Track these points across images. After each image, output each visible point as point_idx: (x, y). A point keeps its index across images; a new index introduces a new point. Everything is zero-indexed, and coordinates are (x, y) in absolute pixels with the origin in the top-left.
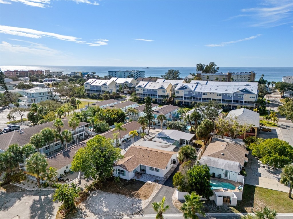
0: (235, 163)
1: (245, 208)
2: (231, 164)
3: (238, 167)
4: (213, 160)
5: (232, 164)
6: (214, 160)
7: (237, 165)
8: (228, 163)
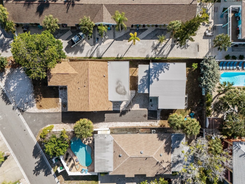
2: (107, 164)
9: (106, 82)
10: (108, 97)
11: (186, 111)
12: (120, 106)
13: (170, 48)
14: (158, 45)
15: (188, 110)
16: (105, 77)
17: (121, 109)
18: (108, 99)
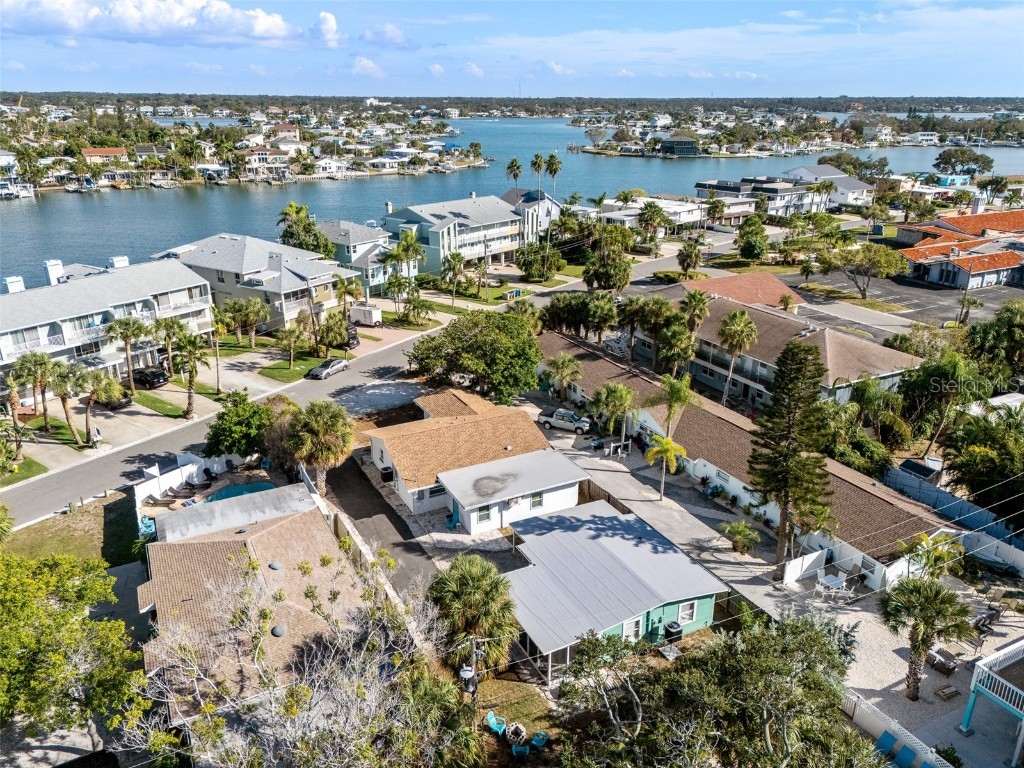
0: (183, 535)
1: (125, 495)
2: (196, 526)
3: (166, 527)
4: (267, 510)
5: (191, 526)
6: (264, 512)
7: (174, 532)
8: (209, 525)
9: (490, 455)
10: (447, 469)
11: (539, 718)
12: (429, 532)
13: (746, 579)
14: (718, 550)
15: (551, 727)
16: (505, 451)
17: (422, 539)
18: (441, 471)
